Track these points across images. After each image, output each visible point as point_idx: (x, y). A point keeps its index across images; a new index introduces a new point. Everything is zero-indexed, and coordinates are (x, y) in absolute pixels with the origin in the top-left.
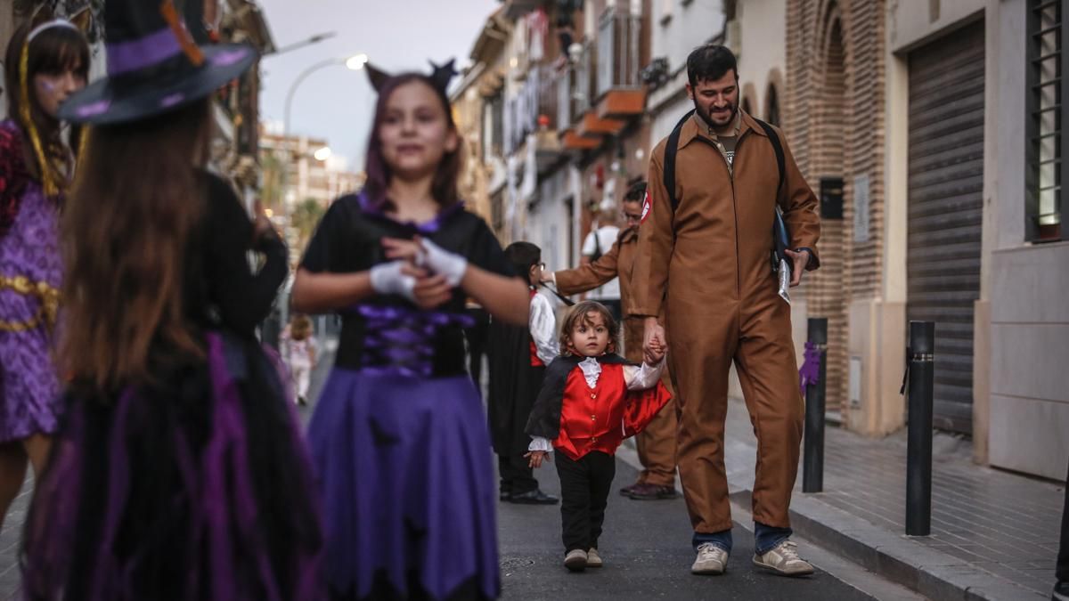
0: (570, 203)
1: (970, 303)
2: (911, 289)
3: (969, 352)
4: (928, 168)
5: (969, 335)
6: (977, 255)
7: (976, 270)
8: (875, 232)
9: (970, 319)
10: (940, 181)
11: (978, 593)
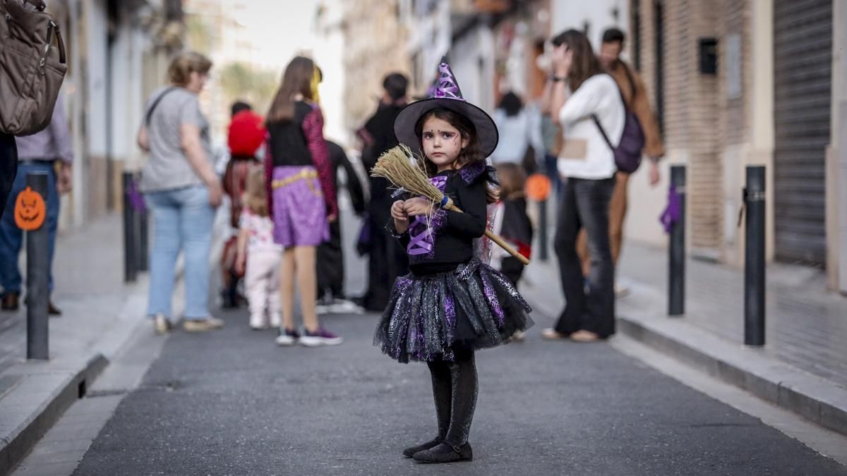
0: (481, 63)
1: (822, 150)
2: (778, 138)
3: (822, 192)
4: (789, 28)
5: (822, 178)
6: (827, 106)
7: (827, 120)
8: (744, 87)
9: (822, 163)
10: (799, 40)
11: (787, 386)
